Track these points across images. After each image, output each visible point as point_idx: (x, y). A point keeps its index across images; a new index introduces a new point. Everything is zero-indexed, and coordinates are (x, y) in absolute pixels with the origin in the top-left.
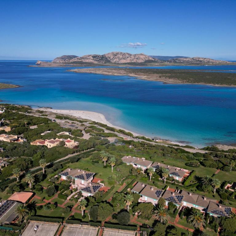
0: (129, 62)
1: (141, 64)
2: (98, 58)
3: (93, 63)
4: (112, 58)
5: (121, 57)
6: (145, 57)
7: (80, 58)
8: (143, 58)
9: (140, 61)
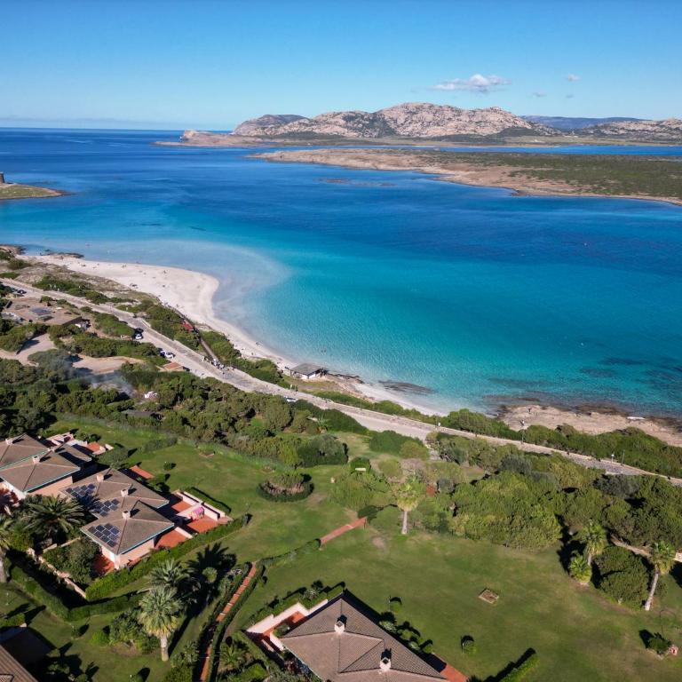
0: (451, 133)
1: (489, 139)
2: (359, 123)
3: (343, 137)
4: (401, 121)
5: (429, 117)
6: (501, 118)
7: (307, 122)
8: (497, 123)
9: (486, 131)
